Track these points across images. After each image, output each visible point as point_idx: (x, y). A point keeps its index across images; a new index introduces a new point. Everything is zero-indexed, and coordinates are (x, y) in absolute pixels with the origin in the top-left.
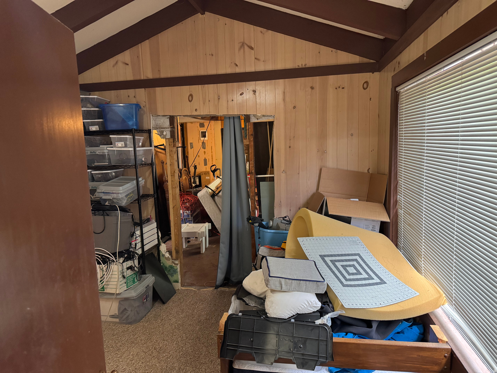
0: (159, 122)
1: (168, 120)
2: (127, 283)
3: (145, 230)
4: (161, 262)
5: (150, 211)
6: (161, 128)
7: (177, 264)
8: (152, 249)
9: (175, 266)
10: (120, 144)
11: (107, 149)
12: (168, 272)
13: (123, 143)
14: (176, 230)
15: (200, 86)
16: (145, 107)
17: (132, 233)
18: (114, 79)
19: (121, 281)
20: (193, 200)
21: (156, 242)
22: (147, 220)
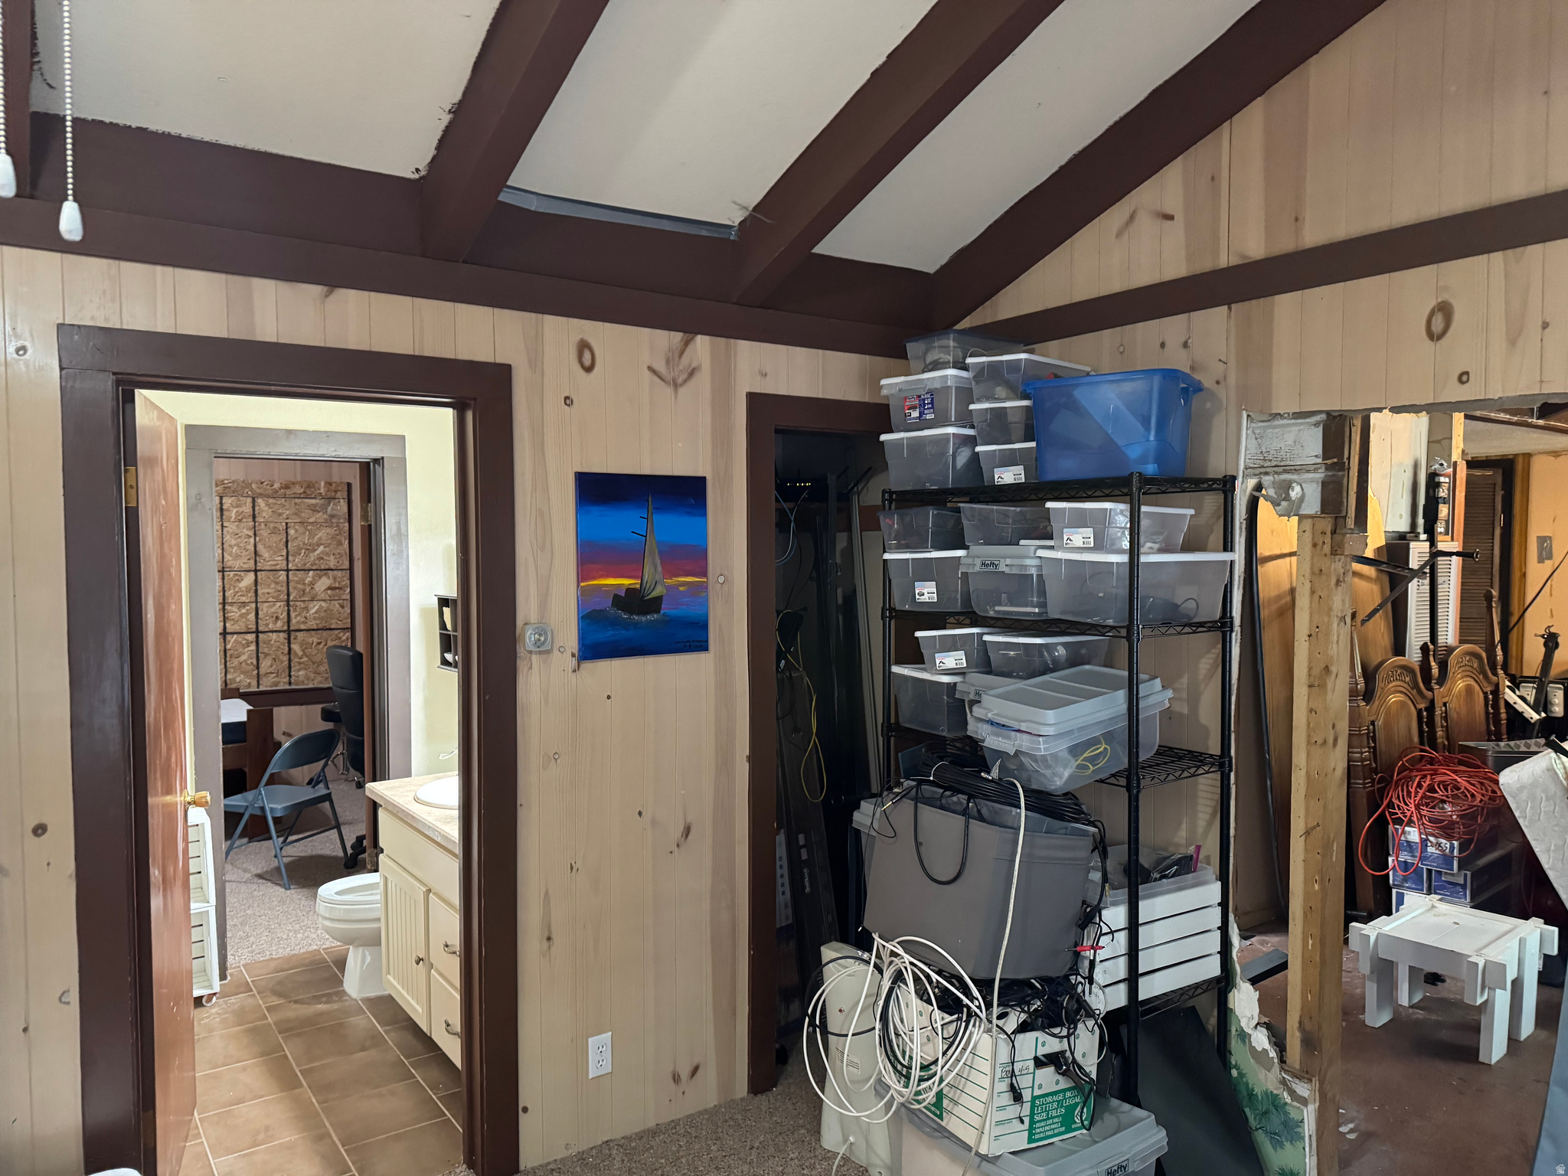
0: (1276, 444)
1: (1319, 432)
2: (1032, 1122)
3: (1147, 909)
4: (1234, 1063)
5: (1201, 824)
6: (1281, 469)
7: (1304, 1102)
8: (1199, 991)
9: (1295, 1103)
10: (1080, 537)
11: (1037, 555)
12: (1260, 1120)
13: (1089, 532)
14: (1310, 942)
15: (1497, 257)
16: (1222, 382)
17: (1088, 910)
18: (1116, 285)
19: (1001, 1108)
20: (1483, 795)
21: (1212, 968)
22: (1178, 862)
